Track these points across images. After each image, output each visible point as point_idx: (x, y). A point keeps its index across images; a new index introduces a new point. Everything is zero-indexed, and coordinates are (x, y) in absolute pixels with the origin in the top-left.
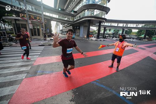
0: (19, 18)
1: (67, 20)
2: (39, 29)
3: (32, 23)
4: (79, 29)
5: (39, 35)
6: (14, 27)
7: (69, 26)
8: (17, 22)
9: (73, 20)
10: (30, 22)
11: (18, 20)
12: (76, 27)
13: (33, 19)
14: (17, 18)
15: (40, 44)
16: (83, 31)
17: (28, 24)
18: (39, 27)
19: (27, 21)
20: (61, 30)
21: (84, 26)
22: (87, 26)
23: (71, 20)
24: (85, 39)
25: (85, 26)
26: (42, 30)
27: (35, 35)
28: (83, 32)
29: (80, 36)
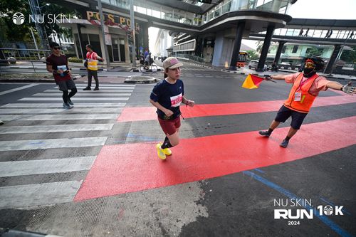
0: (86, 22)
1: (186, 23)
2: (123, 46)
3: (109, 34)
4: (212, 45)
5: (123, 60)
6: (77, 42)
7: (187, 40)
8: (83, 31)
9: (200, 23)
10: (106, 29)
11: (84, 26)
12: (206, 41)
13: (112, 24)
14: (82, 21)
15: (127, 80)
16: (222, 52)
17: (103, 34)
18: (123, 42)
19: (100, 28)
20: (169, 50)
21: (226, 38)
22: (233, 39)
23: (194, 24)
24: (226, 71)
25: (228, 39)
26: (130, 48)
27: (117, 59)
28: (222, 55)
29: (213, 64)
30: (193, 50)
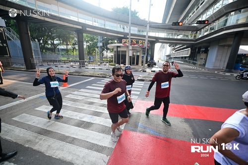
0: (121, 45)
1: (183, 38)
2: (139, 56)
3: (132, 50)
4: (206, 52)
5: (137, 64)
6: (115, 55)
7: (183, 49)
8: (119, 49)
9: (195, 36)
10: (130, 48)
11: (119, 47)
12: (199, 48)
13: (134, 44)
14: (119, 45)
15: (139, 78)
16: (217, 56)
17: (129, 50)
18: (138, 54)
19: (128, 47)
20: (167, 56)
21: (221, 46)
22: (229, 46)
23: (190, 38)
25: (224, 46)
26: (143, 57)
27: (133, 63)
28: (216, 59)
29: (206, 66)
30: (188, 56)
